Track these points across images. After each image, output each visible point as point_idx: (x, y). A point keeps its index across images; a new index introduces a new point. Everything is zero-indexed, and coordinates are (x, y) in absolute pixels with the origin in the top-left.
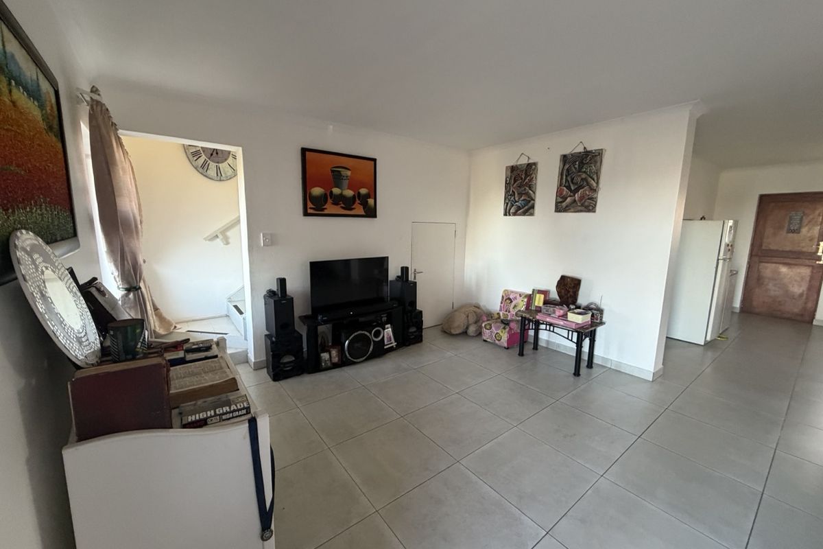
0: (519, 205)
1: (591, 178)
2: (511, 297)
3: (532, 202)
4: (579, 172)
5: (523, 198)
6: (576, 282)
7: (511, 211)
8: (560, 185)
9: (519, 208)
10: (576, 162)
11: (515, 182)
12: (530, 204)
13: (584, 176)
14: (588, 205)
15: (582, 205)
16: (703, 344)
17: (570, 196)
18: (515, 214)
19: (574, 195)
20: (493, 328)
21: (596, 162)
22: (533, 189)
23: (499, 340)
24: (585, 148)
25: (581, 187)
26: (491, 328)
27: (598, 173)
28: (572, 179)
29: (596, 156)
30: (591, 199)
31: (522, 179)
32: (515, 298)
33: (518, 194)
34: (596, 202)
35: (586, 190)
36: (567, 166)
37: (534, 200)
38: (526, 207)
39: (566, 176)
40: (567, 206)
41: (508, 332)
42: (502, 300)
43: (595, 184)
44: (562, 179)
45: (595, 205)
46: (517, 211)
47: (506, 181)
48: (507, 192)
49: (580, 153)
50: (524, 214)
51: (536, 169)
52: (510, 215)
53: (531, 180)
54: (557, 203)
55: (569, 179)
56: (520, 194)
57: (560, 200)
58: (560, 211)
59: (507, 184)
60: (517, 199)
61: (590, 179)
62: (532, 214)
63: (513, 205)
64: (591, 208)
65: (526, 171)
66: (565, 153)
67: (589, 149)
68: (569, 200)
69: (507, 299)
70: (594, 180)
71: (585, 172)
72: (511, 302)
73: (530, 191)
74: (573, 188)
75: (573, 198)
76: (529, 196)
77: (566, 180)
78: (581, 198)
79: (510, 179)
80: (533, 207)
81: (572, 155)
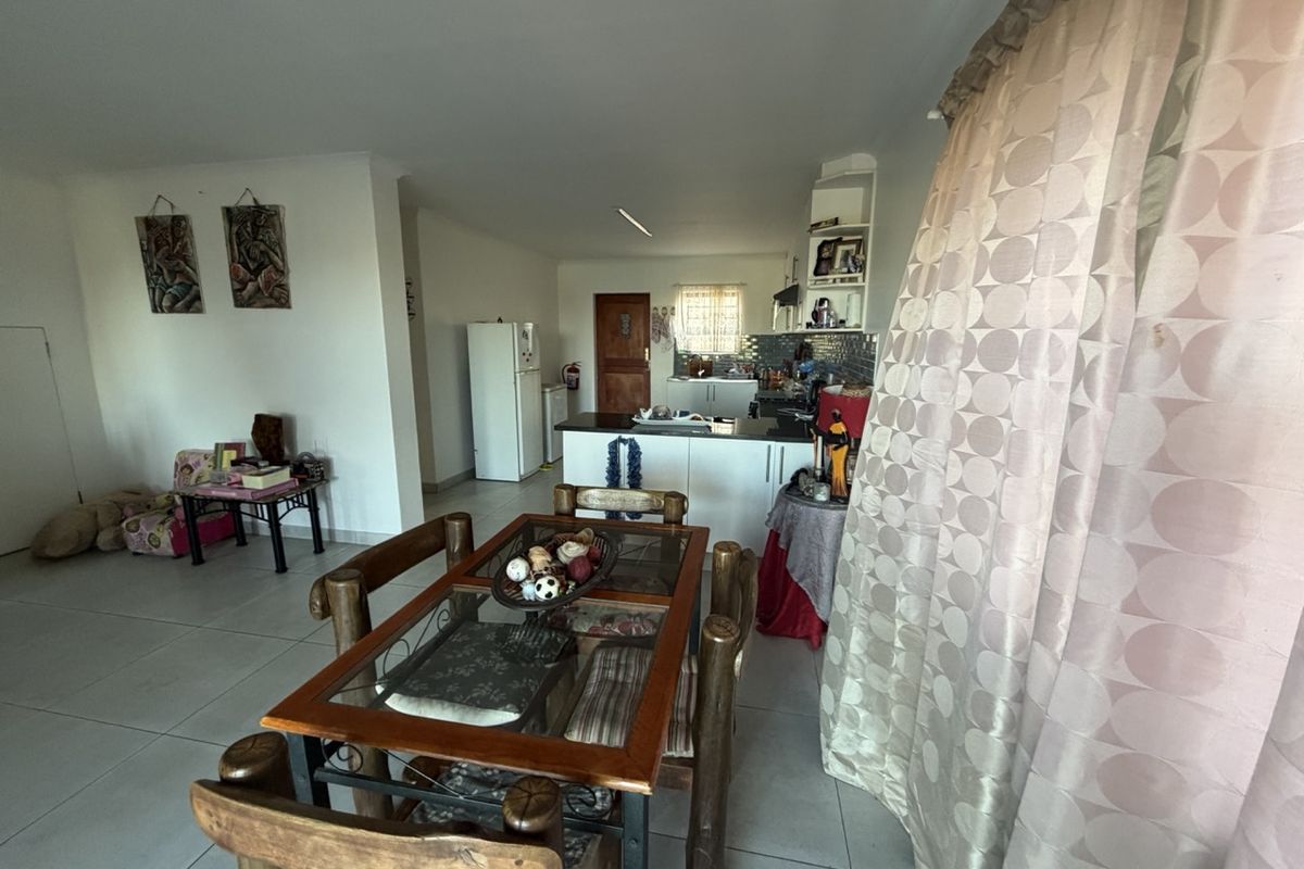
0: (175, 292)
1: (273, 251)
2: (190, 463)
3: (195, 287)
4: (255, 239)
5: (177, 281)
6: (276, 423)
7: (164, 304)
8: (233, 261)
9: (176, 300)
10: (246, 222)
11: (158, 249)
12: (193, 292)
13: (262, 247)
14: (277, 296)
15: (271, 296)
16: (517, 480)
17: (251, 280)
18: (171, 310)
19: (256, 280)
20: (142, 527)
21: (274, 226)
22: (192, 264)
23: (157, 547)
24: (255, 200)
25: (261, 267)
26: (138, 528)
27: (280, 243)
28: (248, 252)
29: (272, 215)
30: (280, 286)
31: (168, 244)
32: (198, 464)
33: (169, 271)
34: (288, 291)
35: (270, 272)
36: (235, 229)
37: (197, 285)
38: (188, 298)
39: (238, 245)
40: (250, 298)
41: (171, 527)
42: (176, 470)
43: (280, 263)
44: (232, 249)
45: (288, 296)
46: (174, 304)
47: (142, 245)
48: (148, 267)
49: (249, 207)
50: (187, 309)
51: (188, 229)
52: (163, 312)
53: (184, 247)
54: (236, 292)
55: (243, 251)
56: (173, 273)
57: (238, 286)
58: (242, 306)
59: (145, 253)
60: (168, 281)
61: (271, 253)
62: (200, 311)
63: (164, 294)
64: (283, 301)
65: (172, 229)
66: (228, 205)
67: (262, 203)
68: (250, 286)
69: (185, 466)
70: (277, 255)
71: (261, 240)
72: (192, 471)
73: (188, 268)
74: (252, 267)
75: (255, 283)
76: (189, 278)
77: (240, 253)
78: (268, 283)
79: (148, 243)
80: (198, 297)
81: (239, 209)
